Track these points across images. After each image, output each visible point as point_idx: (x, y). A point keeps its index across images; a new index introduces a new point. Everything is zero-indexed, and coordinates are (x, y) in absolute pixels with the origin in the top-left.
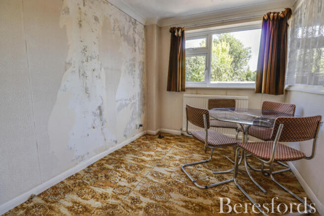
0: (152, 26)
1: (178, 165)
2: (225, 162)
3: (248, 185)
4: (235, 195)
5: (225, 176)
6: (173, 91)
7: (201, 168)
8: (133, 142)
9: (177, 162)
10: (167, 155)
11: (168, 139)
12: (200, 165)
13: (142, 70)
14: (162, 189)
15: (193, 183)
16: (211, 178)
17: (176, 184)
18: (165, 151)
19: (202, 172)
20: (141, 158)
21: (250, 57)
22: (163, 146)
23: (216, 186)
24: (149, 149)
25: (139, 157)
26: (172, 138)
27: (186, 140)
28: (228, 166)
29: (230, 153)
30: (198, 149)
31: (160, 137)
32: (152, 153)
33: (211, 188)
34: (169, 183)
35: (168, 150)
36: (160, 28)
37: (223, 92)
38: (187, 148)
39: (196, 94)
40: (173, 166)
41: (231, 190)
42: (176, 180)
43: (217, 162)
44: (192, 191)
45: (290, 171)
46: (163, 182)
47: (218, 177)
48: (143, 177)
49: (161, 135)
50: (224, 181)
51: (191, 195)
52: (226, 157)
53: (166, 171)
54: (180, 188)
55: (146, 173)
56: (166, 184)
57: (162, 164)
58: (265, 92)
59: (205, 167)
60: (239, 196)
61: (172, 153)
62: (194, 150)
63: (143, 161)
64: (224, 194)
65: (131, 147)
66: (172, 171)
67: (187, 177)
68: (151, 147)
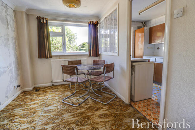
0: (22, 12)
1: (59, 101)
2: (82, 91)
3: (95, 96)
4: (92, 102)
5: (85, 97)
6: (43, 58)
7: (72, 98)
8: (14, 100)
9: (58, 100)
10: (49, 99)
11: (43, 90)
12: (71, 97)
13: (15, 43)
14: (57, 116)
15: (72, 106)
16: (79, 100)
17: (63, 110)
18: (45, 97)
19: (74, 99)
20: (30, 107)
21: (76, 38)
22: (43, 95)
23: (83, 102)
24: (32, 100)
25: (28, 107)
26: (46, 89)
27: (56, 87)
28: (84, 92)
29: (82, 87)
30: (66, 90)
31: (37, 91)
32: (37, 101)
33: (82, 104)
34: (59, 111)
35: (48, 96)
36: (28, 15)
37: (75, 57)
38: (59, 91)
39: (59, 59)
40: (56, 103)
41: (90, 101)
42: (62, 108)
43: (78, 93)
44: (73, 109)
45: (106, 86)
46: (55, 113)
47: (82, 99)
48: (40, 117)
49: (36, 89)
50: (85, 99)
51: (74, 111)
52: (82, 89)
53: (53, 107)
54: (66, 111)
55: (40, 113)
56: (57, 113)
57: (48, 105)
58: (93, 56)
59: (75, 97)
60: (94, 102)
61: (52, 97)
62: (64, 91)
63: (32, 108)
64: (88, 104)
65: (15, 104)
66: (57, 105)
67: (67, 104)
68: (33, 99)
